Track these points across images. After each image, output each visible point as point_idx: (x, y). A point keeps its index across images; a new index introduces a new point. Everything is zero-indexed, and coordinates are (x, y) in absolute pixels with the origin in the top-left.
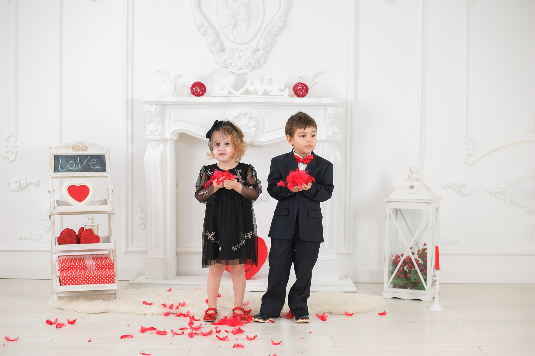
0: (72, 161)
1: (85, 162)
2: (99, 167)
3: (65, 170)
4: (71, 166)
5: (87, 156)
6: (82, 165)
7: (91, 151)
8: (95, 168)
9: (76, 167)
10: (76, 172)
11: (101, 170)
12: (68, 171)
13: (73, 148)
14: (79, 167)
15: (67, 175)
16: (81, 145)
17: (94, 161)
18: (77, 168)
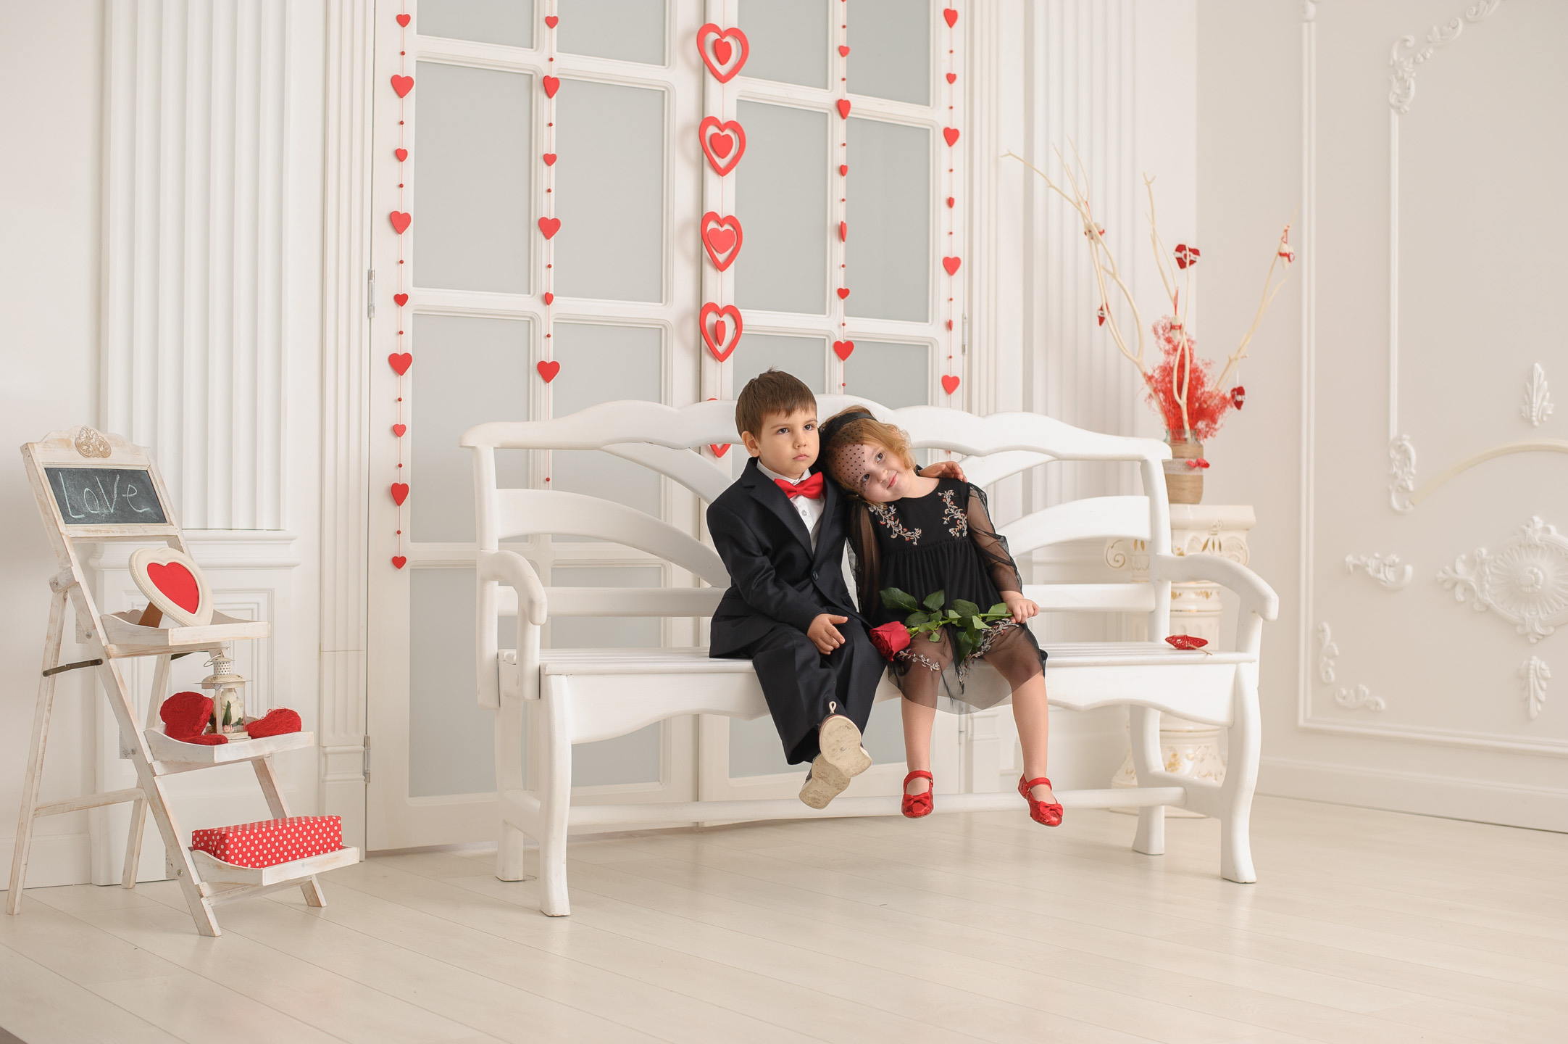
0: (87, 489)
1: (115, 492)
2: (148, 509)
3: (82, 516)
4: (91, 502)
5: (114, 472)
6: (113, 500)
7: (119, 459)
8: (141, 511)
9: (102, 508)
10: (107, 522)
11: (155, 517)
12: (91, 519)
13: (78, 446)
14: (108, 508)
15: (96, 531)
16: (94, 439)
17: (132, 491)
18: (106, 511)
